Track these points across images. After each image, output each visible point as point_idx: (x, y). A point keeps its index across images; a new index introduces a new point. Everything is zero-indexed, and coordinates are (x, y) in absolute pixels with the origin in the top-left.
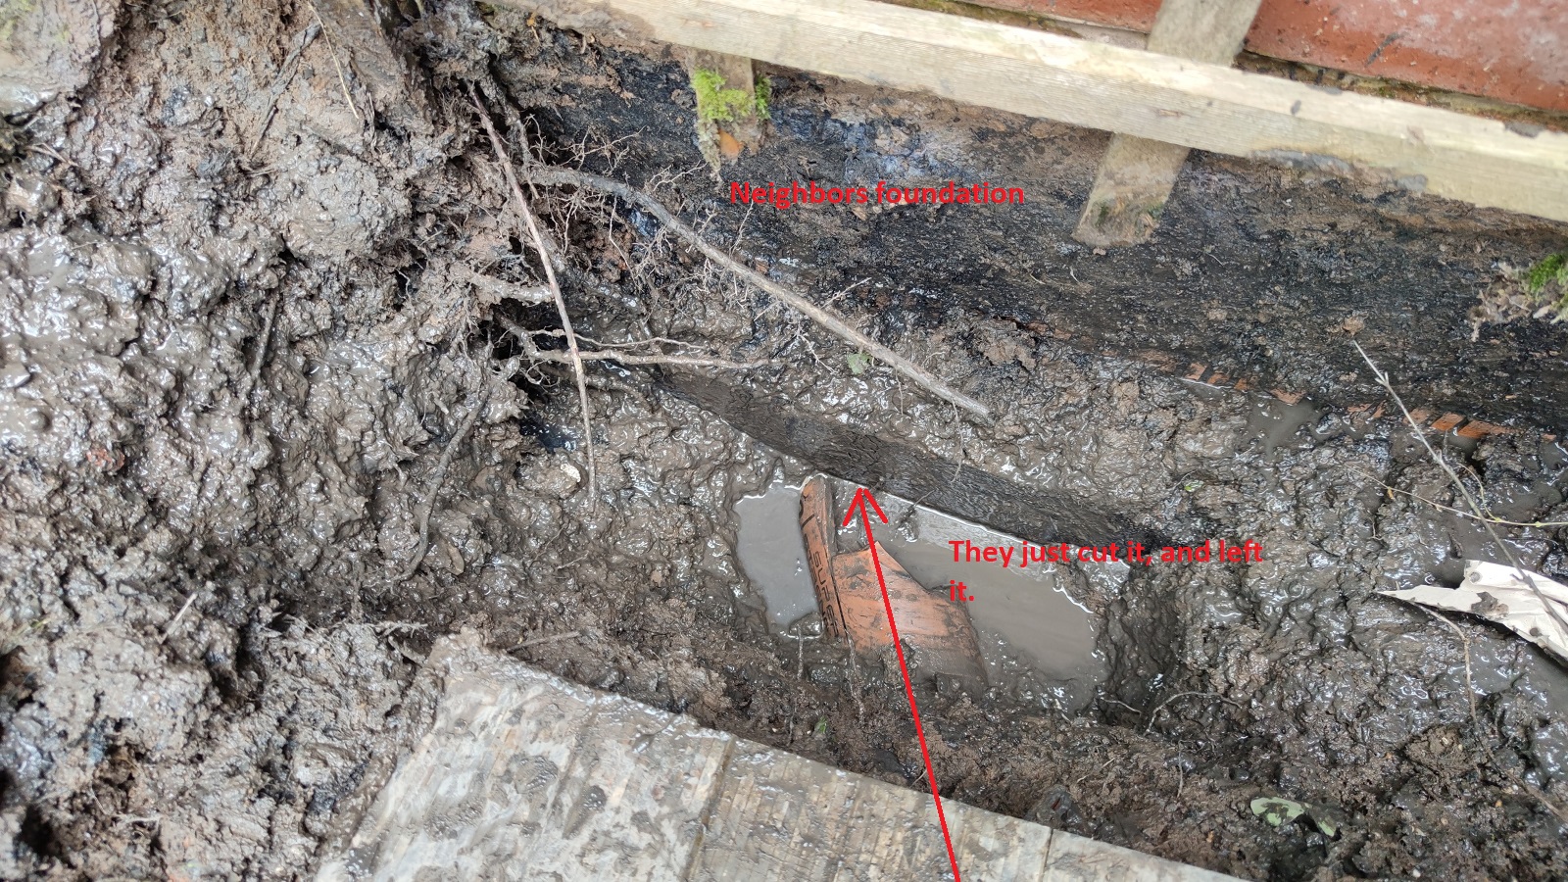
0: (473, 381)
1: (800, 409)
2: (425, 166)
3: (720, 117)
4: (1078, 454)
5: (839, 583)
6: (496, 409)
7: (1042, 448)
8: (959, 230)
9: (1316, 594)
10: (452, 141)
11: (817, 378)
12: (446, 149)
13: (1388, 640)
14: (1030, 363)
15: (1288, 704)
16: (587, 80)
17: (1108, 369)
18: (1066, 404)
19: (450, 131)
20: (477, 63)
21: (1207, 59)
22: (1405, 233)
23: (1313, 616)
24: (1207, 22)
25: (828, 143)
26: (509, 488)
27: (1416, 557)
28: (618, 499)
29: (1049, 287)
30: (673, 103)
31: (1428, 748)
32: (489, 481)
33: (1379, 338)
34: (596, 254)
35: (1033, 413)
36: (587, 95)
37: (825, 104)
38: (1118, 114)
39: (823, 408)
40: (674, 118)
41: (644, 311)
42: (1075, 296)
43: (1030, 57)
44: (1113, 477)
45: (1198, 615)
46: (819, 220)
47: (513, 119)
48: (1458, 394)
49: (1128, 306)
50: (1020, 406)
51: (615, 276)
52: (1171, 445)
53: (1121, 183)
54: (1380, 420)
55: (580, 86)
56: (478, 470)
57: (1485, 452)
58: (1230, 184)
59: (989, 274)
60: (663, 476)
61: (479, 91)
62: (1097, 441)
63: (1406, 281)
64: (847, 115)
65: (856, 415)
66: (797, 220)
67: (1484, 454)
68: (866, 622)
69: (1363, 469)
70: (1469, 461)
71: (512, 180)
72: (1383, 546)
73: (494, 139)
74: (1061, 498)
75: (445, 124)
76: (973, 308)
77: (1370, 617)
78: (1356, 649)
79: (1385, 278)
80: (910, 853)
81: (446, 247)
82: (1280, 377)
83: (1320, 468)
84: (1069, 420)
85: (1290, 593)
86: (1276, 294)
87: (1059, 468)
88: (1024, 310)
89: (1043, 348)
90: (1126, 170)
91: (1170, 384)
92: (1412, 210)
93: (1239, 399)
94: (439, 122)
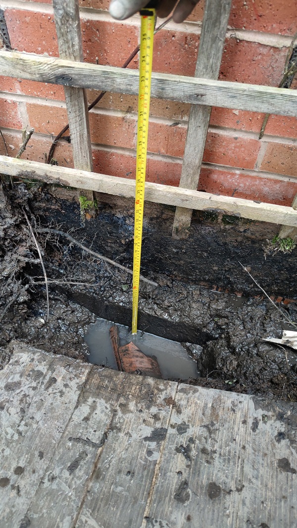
0: (15, 290)
1: (109, 302)
2: (9, 225)
3: (85, 208)
4: (185, 311)
5: (120, 354)
6: (21, 298)
7: (176, 310)
8: (149, 247)
9: (249, 344)
10: (17, 220)
11: (114, 292)
12: (15, 221)
13: (267, 353)
14: (171, 285)
15: (243, 372)
16: (53, 207)
17: (192, 288)
18: (181, 297)
19: (16, 217)
20: (25, 200)
21: (191, 189)
22: (253, 242)
23: (248, 349)
24: (190, 180)
25: (114, 223)
26: (23, 324)
27: (274, 333)
28: (55, 331)
29: (173, 263)
30: (75, 213)
31: (277, 379)
32: (17, 320)
33: (256, 273)
34: (52, 258)
35: (173, 300)
36: (53, 211)
37: (113, 212)
38: (174, 201)
39: (115, 301)
40: (75, 217)
41: (65, 273)
42: (180, 265)
43: (154, 188)
44: (195, 317)
45: (219, 355)
46: (113, 245)
47: (33, 217)
48: (279, 289)
49: (193, 267)
50: (169, 298)
51: (57, 264)
52: (209, 307)
53: (179, 222)
54: (263, 300)
55: (51, 209)
56: (14, 317)
57: (289, 306)
58: (211, 230)
59: (158, 260)
60: (69, 324)
61: (24, 208)
62: (190, 307)
63: (257, 255)
64: (119, 215)
65: (125, 303)
66: (107, 246)
67: (288, 306)
68: (128, 365)
69: (260, 311)
70: (286, 309)
71: (32, 231)
72: (265, 331)
73: (28, 221)
74: (181, 324)
75: (15, 216)
76: (155, 271)
77: (263, 348)
78: (259, 356)
79: (252, 255)
80: (140, 391)
81: (12, 249)
82: (235, 287)
83: (248, 312)
84: (182, 302)
85: (242, 344)
86: (228, 261)
87: (181, 316)
88: (168, 271)
89: (174, 282)
90: (180, 218)
91: (208, 291)
92: (252, 234)
93: (226, 295)
94: (14, 215)
